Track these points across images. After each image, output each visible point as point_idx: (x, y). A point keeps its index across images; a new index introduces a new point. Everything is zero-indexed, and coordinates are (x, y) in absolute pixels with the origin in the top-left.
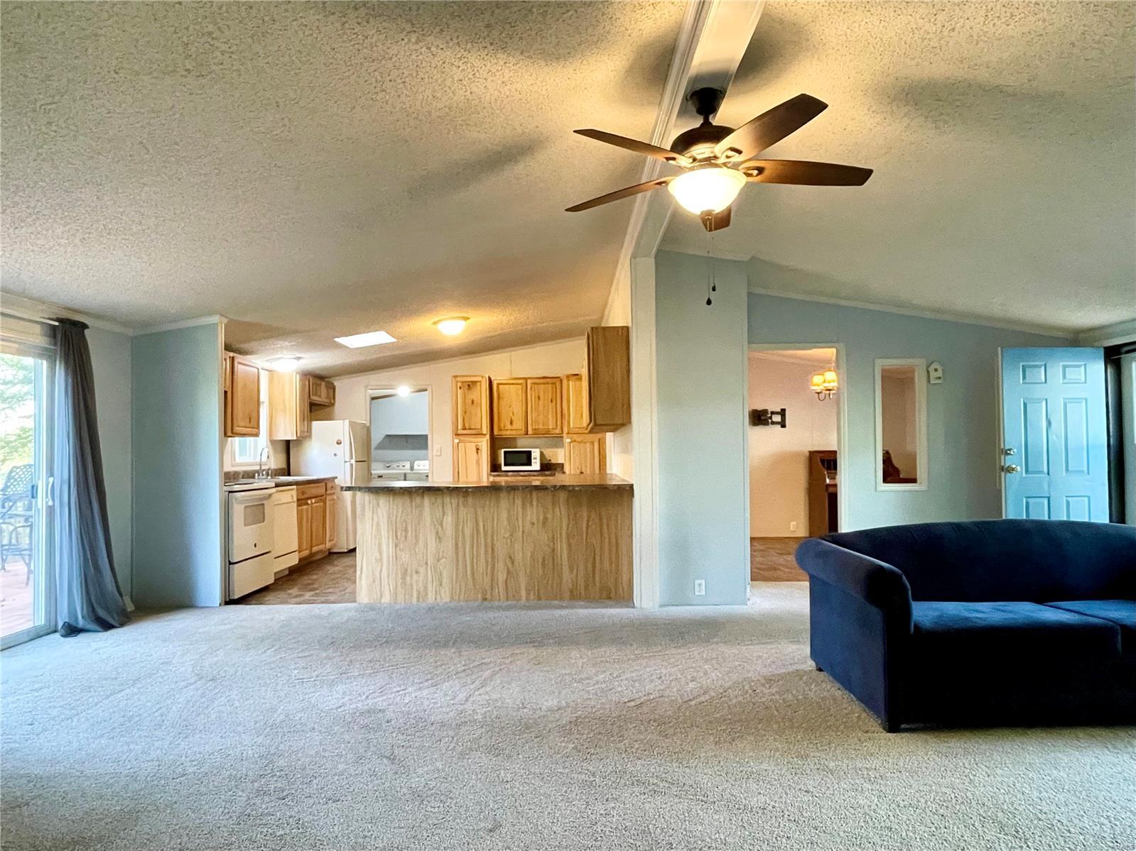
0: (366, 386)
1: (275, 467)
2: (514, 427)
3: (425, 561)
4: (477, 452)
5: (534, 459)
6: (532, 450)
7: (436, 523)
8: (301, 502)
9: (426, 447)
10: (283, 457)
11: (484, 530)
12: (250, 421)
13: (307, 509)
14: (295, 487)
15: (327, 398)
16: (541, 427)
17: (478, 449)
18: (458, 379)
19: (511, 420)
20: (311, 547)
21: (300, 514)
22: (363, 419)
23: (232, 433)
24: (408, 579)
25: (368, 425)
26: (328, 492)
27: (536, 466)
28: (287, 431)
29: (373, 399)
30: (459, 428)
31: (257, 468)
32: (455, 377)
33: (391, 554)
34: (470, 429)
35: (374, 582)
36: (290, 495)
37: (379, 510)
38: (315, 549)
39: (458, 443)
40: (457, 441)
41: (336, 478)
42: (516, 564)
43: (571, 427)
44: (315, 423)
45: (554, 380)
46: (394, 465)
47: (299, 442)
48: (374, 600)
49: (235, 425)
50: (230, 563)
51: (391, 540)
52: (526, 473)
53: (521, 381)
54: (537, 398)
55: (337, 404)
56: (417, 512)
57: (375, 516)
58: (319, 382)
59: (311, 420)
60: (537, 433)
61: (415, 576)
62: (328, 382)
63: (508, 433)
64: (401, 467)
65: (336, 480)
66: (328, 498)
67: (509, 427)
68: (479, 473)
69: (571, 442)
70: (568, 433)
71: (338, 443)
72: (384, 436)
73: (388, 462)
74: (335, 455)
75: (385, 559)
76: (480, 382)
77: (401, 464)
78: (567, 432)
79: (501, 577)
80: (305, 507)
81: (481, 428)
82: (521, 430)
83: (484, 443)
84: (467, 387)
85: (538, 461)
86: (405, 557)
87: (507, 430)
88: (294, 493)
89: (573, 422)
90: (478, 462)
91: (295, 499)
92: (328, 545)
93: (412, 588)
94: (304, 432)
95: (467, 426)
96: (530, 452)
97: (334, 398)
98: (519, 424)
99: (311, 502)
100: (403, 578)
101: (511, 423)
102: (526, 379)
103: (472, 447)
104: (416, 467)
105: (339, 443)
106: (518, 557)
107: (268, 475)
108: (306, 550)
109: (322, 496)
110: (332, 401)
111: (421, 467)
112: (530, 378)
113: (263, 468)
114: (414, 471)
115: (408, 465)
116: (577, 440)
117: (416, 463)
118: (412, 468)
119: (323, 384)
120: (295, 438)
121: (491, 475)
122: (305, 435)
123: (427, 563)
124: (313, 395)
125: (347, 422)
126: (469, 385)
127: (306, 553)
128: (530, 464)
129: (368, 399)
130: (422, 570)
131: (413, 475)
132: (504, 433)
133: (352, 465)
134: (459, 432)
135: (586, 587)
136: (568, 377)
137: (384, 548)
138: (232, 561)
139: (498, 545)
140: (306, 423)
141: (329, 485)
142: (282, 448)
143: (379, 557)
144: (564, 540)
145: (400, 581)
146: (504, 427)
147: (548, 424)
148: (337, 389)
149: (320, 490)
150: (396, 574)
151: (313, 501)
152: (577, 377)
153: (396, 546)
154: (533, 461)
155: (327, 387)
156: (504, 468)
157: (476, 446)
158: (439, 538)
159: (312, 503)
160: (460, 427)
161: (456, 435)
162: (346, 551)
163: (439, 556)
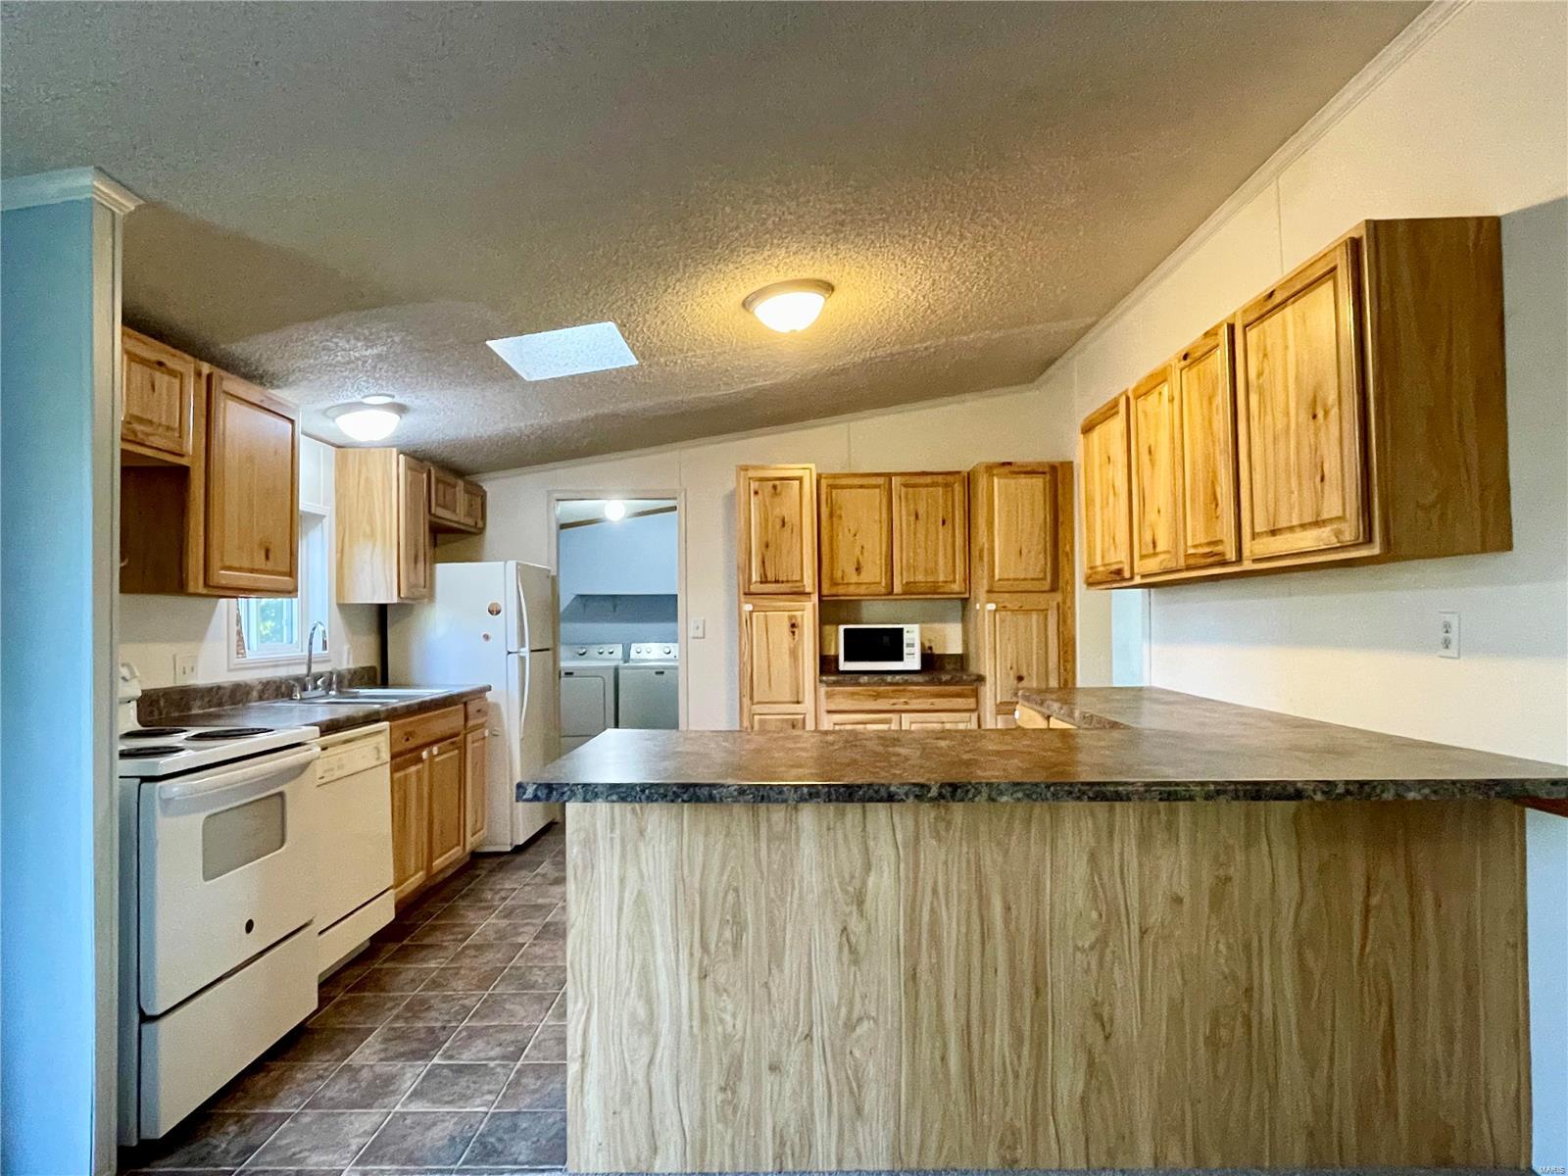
0: (549, 493)
1: (352, 666)
2: (865, 577)
3: (802, 1029)
4: (793, 633)
5: (908, 645)
6: (906, 627)
7: (840, 895)
8: (402, 758)
9: (674, 617)
10: (370, 642)
11: (1007, 922)
12: (267, 558)
13: (418, 772)
14: (385, 725)
15: (469, 514)
16: (920, 578)
17: (793, 626)
18: (751, 473)
19: (858, 563)
20: (431, 860)
21: (399, 791)
22: (544, 560)
23: (206, 584)
24: (745, 1090)
25: (553, 573)
26: (471, 723)
27: (912, 661)
28: (378, 585)
29: (563, 526)
30: (754, 579)
31: (302, 670)
32: (746, 469)
33: (685, 1002)
34: (777, 582)
35: (627, 1099)
36: (372, 748)
37: (645, 852)
38: (438, 863)
39: (751, 612)
40: (748, 607)
41: (489, 688)
42: (1119, 1039)
43: (997, 578)
44: (442, 569)
45: (950, 479)
46: (593, 651)
47: (405, 608)
48: (627, 1163)
49: (215, 562)
50: (145, 1019)
51: (684, 955)
52: (898, 678)
53: (881, 481)
54: (913, 518)
55: (491, 531)
56: (776, 857)
57: (632, 874)
58: (451, 479)
59: (436, 560)
60: (910, 590)
61: (768, 1080)
62: (471, 483)
63: (852, 589)
64: (606, 655)
65: (488, 694)
66: (469, 738)
67: (854, 578)
68: (797, 679)
69: (996, 611)
70: (990, 591)
71: (491, 612)
72: (573, 597)
73: (583, 644)
74: (486, 637)
75: (665, 1027)
76: (800, 479)
77: (606, 649)
78: (986, 588)
79: (1068, 1082)
80: (413, 769)
81: (802, 580)
82: (880, 583)
83: (807, 612)
84: (770, 489)
85: (917, 651)
86: (732, 1015)
87: (848, 584)
88: (383, 742)
89: (1001, 568)
90: (794, 654)
91: (386, 756)
92: (471, 842)
93: (758, 1126)
94: (416, 586)
95: (770, 577)
96: (902, 629)
97: (484, 517)
98: (874, 573)
99: (431, 752)
100: (727, 1087)
101: (858, 569)
102: (889, 476)
103: (780, 621)
104: (633, 654)
105: (494, 611)
106: (1126, 1018)
107: (328, 686)
108: (416, 872)
109: (456, 735)
110: (480, 524)
111: (643, 656)
112: (896, 474)
113: (315, 669)
114: (631, 664)
115: (618, 651)
116: (1009, 606)
117: (634, 647)
118: (626, 658)
119: (461, 484)
120: (395, 600)
121: (821, 681)
122: (419, 594)
123: (808, 1036)
124: (437, 505)
125: (512, 564)
126: (775, 487)
127: (415, 880)
128: (900, 658)
129: (554, 527)
130: (793, 1060)
131: (630, 671)
132: (841, 590)
133: (522, 659)
134: (754, 588)
135: (1364, 1122)
136: (990, 469)
137: (663, 984)
138: (149, 1012)
139: (1058, 970)
140: (421, 566)
141: (472, 708)
142: (370, 622)
143: (642, 1013)
144: (1287, 961)
145: (715, 1097)
146: (843, 578)
147: (934, 571)
148: (489, 495)
149: (452, 721)
150: (704, 1075)
151: (435, 750)
152: (1012, 468)
153: (703, 976)
154: (906, 650)
155: (467, 491)
156: (844, 666)
157: (791, 618)
158: (851, 951)
159: (432, 757)
160: (755, 577)
161: (745, 594)
162: (509, 849)
163: (850, 1012)
